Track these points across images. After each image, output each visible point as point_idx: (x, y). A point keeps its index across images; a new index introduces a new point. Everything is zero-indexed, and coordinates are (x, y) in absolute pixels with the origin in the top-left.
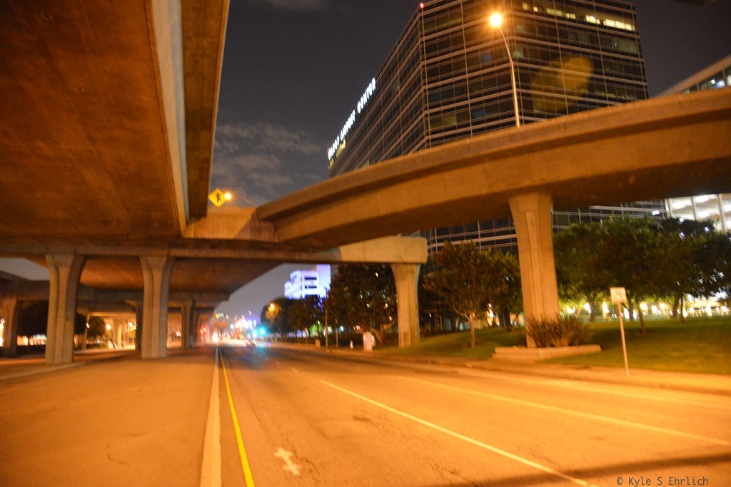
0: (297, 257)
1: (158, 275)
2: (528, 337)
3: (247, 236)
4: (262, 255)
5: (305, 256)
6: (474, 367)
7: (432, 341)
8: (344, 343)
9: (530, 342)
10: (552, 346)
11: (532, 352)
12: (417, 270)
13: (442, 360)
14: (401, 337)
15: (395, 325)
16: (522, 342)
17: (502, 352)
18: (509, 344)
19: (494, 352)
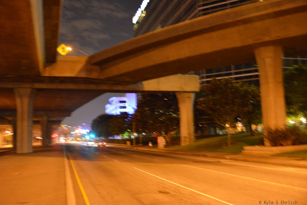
0: (115, 88)
1: (26, 101)
2: (265, 139)
3: (83, 75)
4: (92, 87)
5: (120, 88)
6: (231, 159)
7: (202, 142)
8: (145, 143)
9: (267, 143)
10: (282, 145)
11: (268, 149)
12: (193, 96)
13: (209, 154)
14: (182, 139)
15: (179, 132)
16: (261, 143)
17: (249, 149)
18: (252, 143)
19: (243, 149)
